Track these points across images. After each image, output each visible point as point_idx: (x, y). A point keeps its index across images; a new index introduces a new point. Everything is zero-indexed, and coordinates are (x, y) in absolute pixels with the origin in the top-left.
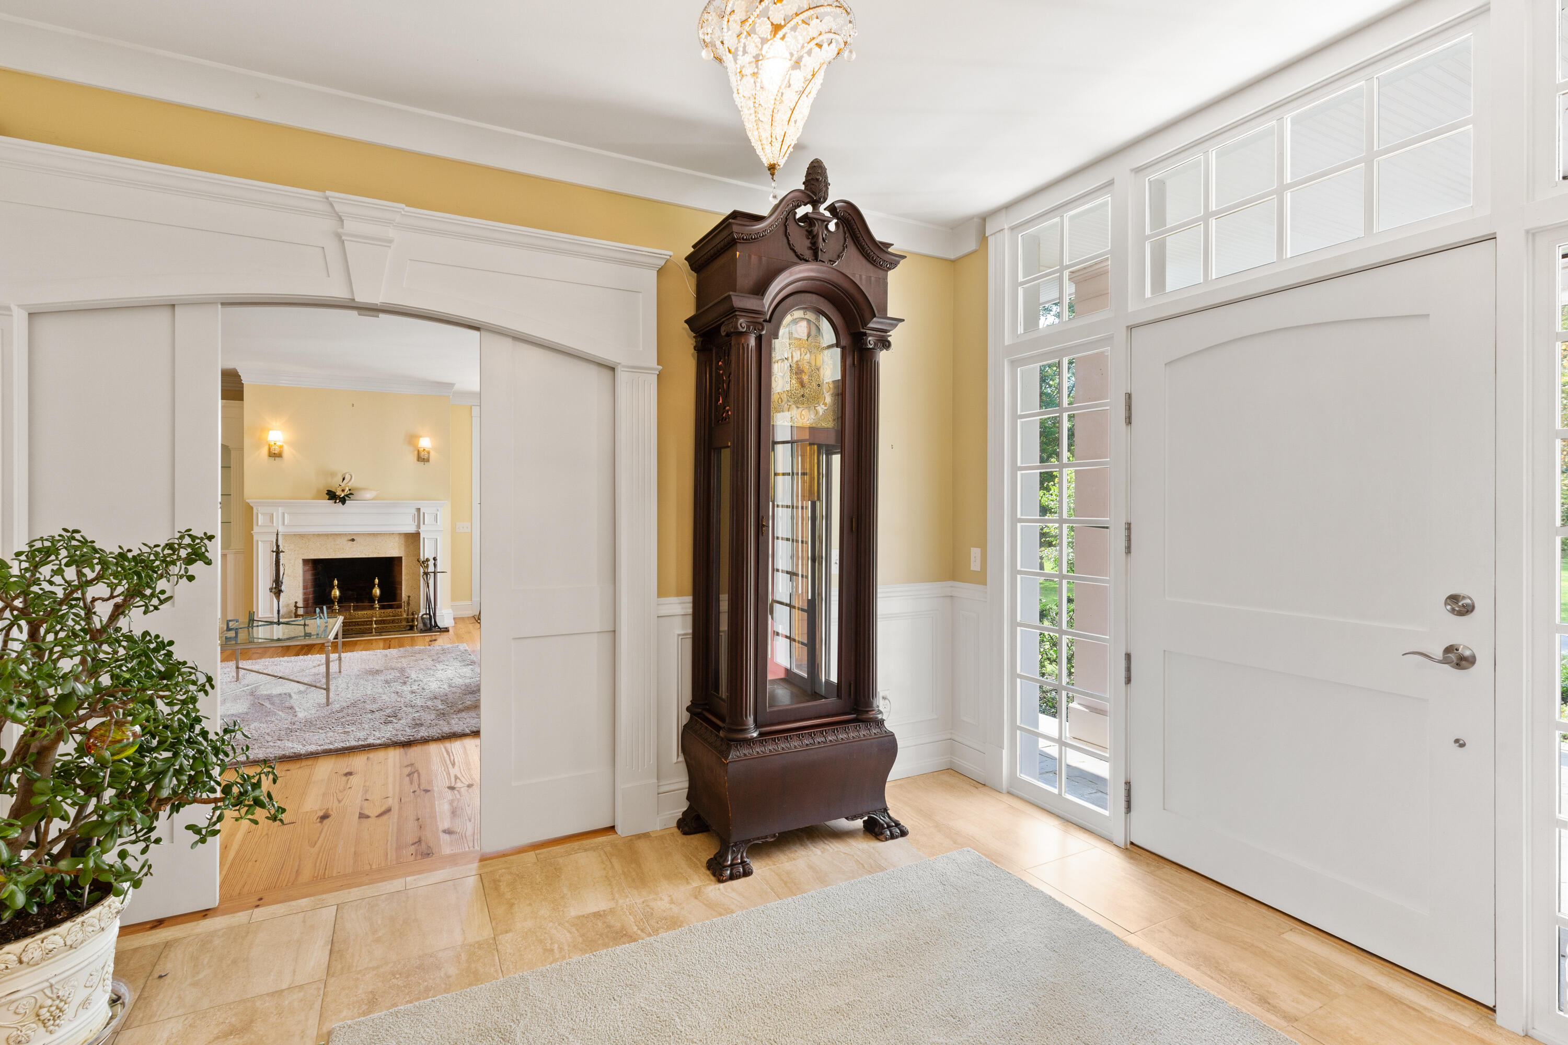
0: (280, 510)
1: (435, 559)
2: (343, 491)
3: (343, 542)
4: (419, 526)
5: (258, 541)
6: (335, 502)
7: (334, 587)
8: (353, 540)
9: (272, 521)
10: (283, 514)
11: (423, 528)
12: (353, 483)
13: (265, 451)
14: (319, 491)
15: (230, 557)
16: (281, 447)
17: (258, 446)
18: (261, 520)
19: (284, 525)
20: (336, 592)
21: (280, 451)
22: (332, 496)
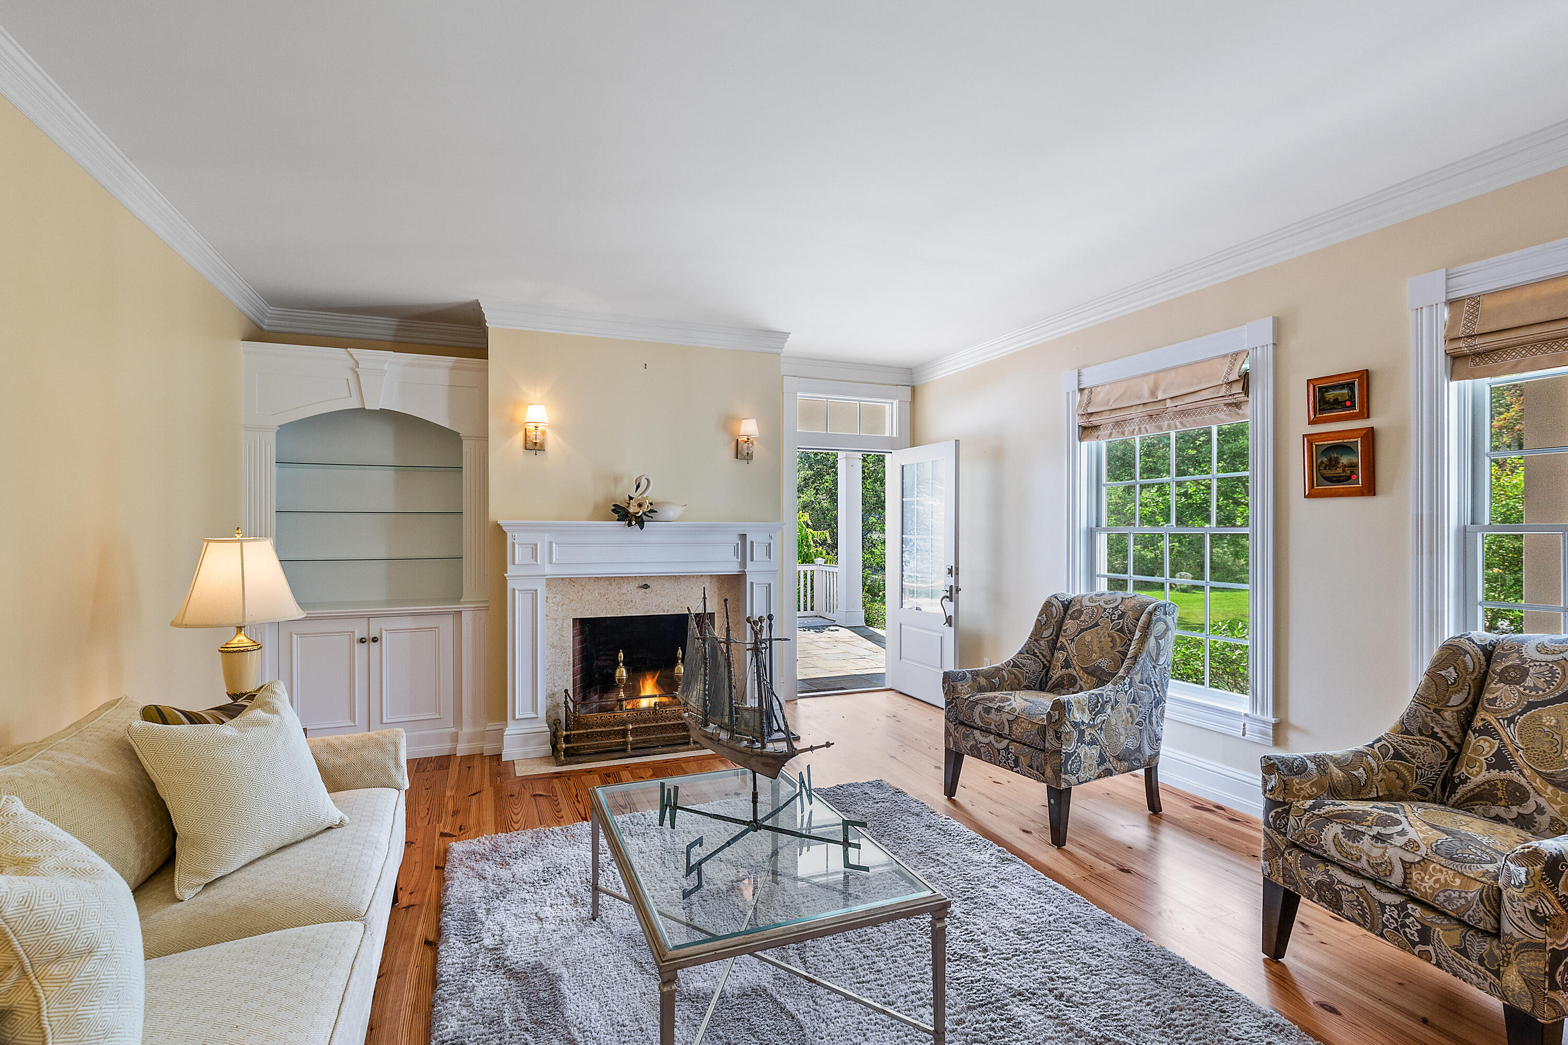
0: (547, 538)
1: (770, 617)
2: (640, 505)
3: (631, 589)
4: (743, 564)
5: (514, 590)
6: (630, 525)
7: (619, 665)
8: (646, 586)
9: (535, 556)
10: (551, 543)
11: (750, 566)
12: (652, 494)
13: (519, 439)
14: (597, 507)
15: (467, 617)
16: (544, 433)
17: (508, 432)
18: (519, 554)
19: (551, 562)
20: (622, 672)
21: (543, 439)
22: (622, 513)
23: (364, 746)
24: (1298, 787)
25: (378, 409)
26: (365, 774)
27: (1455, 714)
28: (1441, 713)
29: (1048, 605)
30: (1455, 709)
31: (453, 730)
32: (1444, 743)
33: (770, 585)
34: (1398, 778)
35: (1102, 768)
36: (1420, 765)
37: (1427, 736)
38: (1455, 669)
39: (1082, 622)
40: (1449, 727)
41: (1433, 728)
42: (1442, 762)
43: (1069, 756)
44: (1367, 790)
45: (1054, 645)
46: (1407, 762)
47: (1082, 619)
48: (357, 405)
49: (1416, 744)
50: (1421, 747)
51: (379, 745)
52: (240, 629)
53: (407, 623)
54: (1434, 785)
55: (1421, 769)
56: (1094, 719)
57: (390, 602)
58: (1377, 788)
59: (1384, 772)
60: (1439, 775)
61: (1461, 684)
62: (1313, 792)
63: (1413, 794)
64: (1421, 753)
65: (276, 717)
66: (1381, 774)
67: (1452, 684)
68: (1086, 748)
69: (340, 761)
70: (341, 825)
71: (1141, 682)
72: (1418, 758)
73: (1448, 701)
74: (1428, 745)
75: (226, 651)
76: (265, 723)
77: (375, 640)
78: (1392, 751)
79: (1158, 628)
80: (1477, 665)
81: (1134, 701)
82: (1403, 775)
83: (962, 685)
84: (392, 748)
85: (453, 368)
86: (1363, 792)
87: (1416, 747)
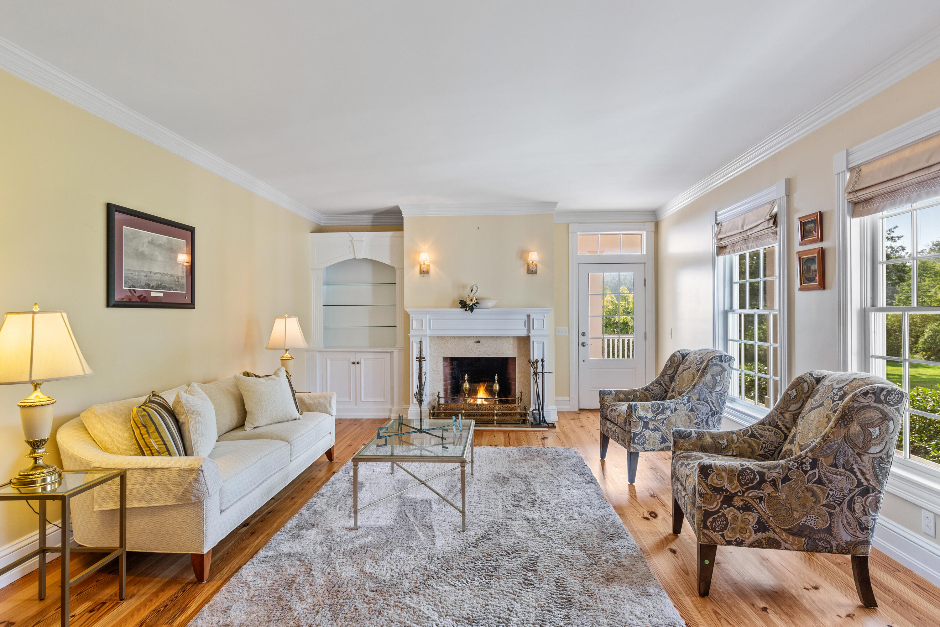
0: (428, 317)
1: (542, 360)
2: (471, 300)
3: (471, 343)
4: (529, 331)
5: (413, 342)
6: (466, 310)
7: (465, 381)
8: (479, 342)
9: (422, 326)
10: (430, 320)
11: (532, 332)
12: (479, 294)
13: (417, 269)
14: (454, 301)
15: (396, 354)
16: (428, 266)
17: (413, 266)
18: (415, 325)
19: (430, 328)
20: (466, 386)
21: (427, 269)
22: (463, 305)
23: (320, 397)
24: (681, 444)
25: (361, 258)
26: (319, 407)
27: (792, 415)
28: (784, 414)
29: (674, 355)
30: (792, 413)
31: (390, 407)
32: (782, 431)
33: (544, 342)
34: (749, 447)
35: (663, 445)
36: (765, 442)
37: (772, 426)
38: (796, 390)
39: (685, 365)
40: (787, 422)
41: (777, 422)
42: (781, 441)
43: (635, 435)
44: (726, 451)
45: (672, 379)
46: (758, 439)
47: (686, 364)
48: (353, 257)
49: (765, 430)
50: (768, 432)
51: (325, 397)
52: (287, 350)
53: (371, 356)
54: (773, 454)
55: (766, 444)
56: (655, 417)
57: (370, 347)
58: (733, 451)
59: (741, 443)
60: (777, 448)
61: (798, 399)
62: (690, 448)
63: (758, 457)
64: (767, 435)
65: (278, 378)
66: (738, 444)
67: (793, 399)
68: (650, 432)
69: (311, 402)
70: (299, 419)
71: (699, 400)
72: (765, 438)
73: (789, 408)
74: (772, 431)
75: (282, 359)
76: (274, 379)
77: (358, 363)
78: (750, 433)
79: (714, 369)
80: (811, 389)
81: (692, 410)
82: (753, 446)
83: (608, 398)
84: (329, 399)
85: (392, 237)
86: (722, 451)
87: (765, 432)
